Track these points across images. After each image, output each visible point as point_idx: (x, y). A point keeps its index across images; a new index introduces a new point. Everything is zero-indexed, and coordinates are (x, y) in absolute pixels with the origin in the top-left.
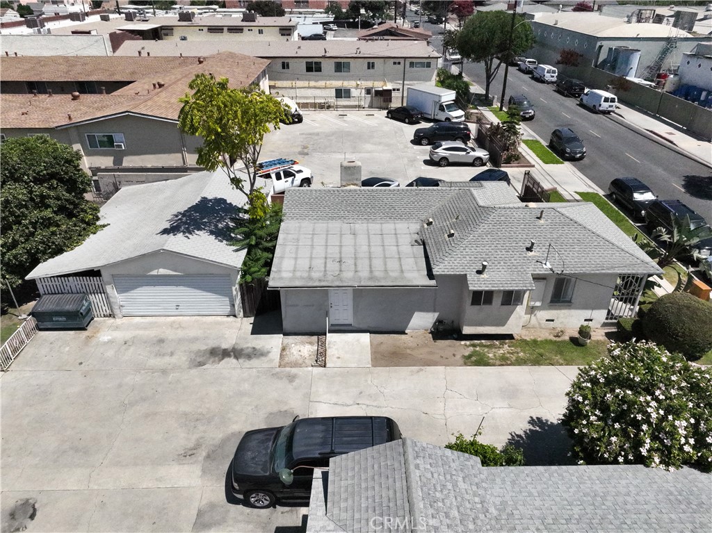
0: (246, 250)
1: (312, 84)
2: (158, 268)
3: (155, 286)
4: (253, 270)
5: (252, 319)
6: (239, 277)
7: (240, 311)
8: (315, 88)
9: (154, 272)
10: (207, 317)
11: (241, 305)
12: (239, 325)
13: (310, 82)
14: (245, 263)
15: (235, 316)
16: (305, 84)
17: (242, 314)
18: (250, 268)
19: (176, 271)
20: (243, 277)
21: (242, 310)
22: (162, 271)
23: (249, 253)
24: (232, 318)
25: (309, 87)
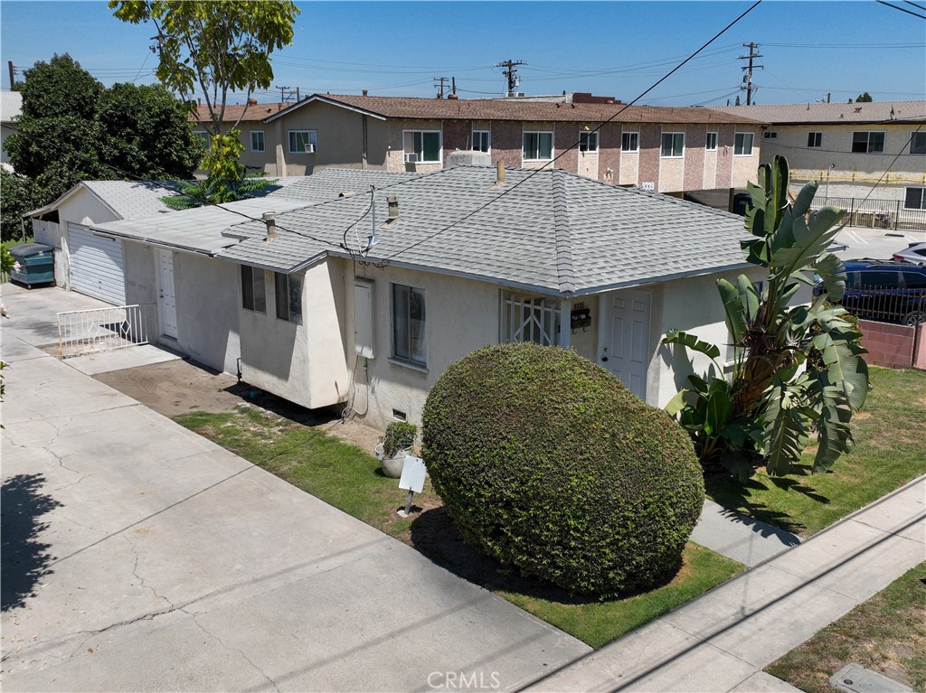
1: (861, 176)
8: (865, 183)
13: (857, 173)
16: (848, 175)
25: (854, 183)
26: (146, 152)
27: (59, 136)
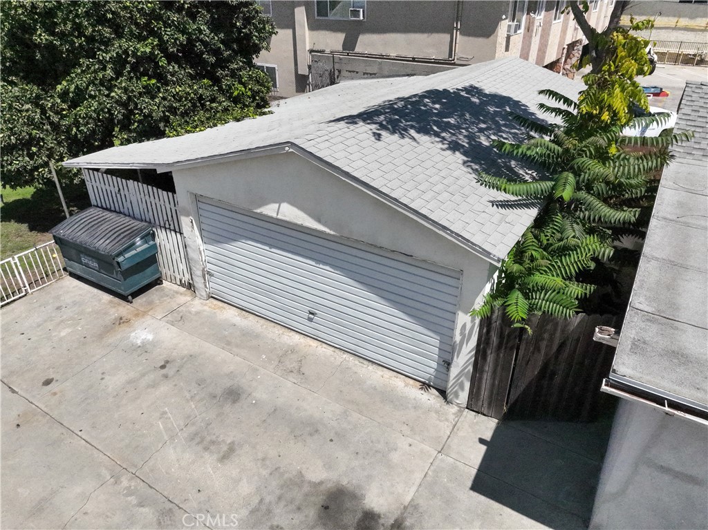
0: (534, 212)
1: (684, 22)
2: (279, 201)
3: (271, 246)
4: (539, 278)
5: (487, 426)
6: (487, 289)
7: (462, 387)
8: (686, 29)
9: (270, 210)
10: (371, 367)
11: (471, 368)
12: (445, 429)
13: (681, 20)
14: (519, 252)
15: (443, 393)
16: (671, 21)
17: (464, 396)
18: (530, 272)
19: (319, 221)
20: (502, 291)
21: (467, 385)
22: (289, 212)
23: (539, 223)
24: (431, 399)
25: (675, 28)
26: (222, 35)
27: (87, 14)
